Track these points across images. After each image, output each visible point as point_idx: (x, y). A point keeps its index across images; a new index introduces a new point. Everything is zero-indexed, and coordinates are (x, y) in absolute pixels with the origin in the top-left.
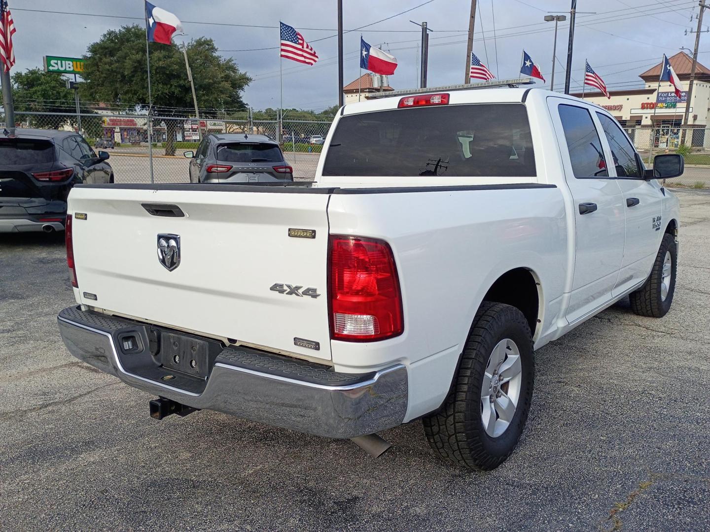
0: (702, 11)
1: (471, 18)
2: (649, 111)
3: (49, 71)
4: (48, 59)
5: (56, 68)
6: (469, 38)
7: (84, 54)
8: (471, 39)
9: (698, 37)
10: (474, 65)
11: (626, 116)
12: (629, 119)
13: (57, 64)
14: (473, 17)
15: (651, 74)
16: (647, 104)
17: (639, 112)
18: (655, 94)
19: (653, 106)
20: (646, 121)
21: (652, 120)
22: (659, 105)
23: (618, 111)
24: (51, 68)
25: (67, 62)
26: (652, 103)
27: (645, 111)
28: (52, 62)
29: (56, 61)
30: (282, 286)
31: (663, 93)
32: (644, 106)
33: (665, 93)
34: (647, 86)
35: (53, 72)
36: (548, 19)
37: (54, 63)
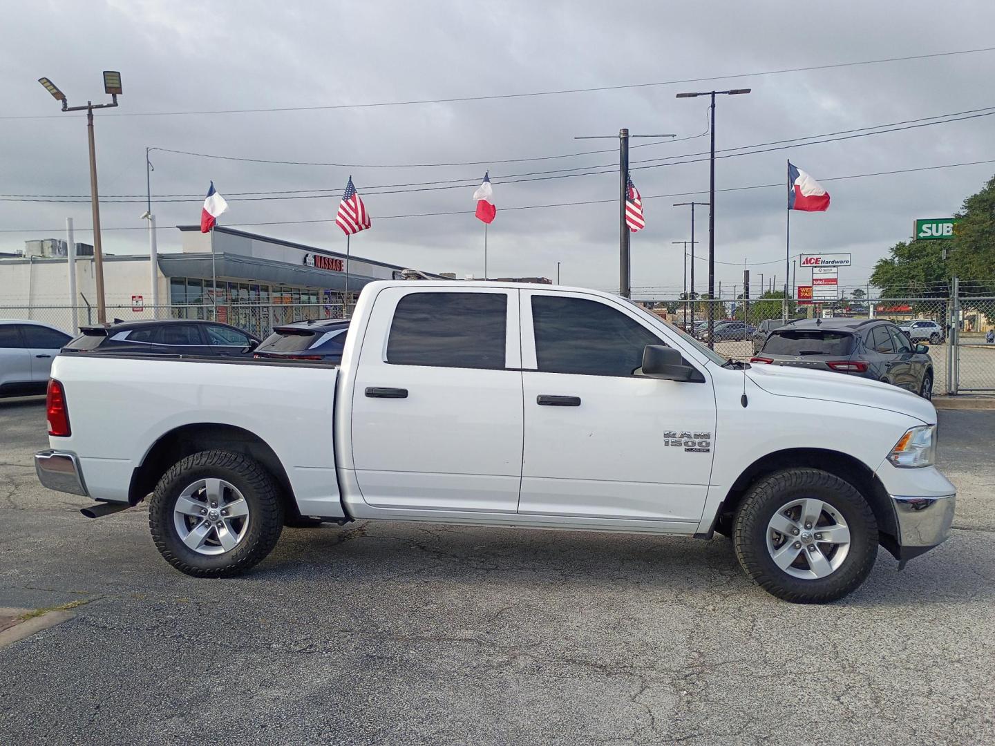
3: (919, 240)
4: (920, 223)
5: (928, 235)
7: (956, 212)
13: (931, 228)
24: (922, 235)
25: (945, 225)
28: (924, 227)
29: (930, 226)
35: (925, 239)
37: (928, 228)
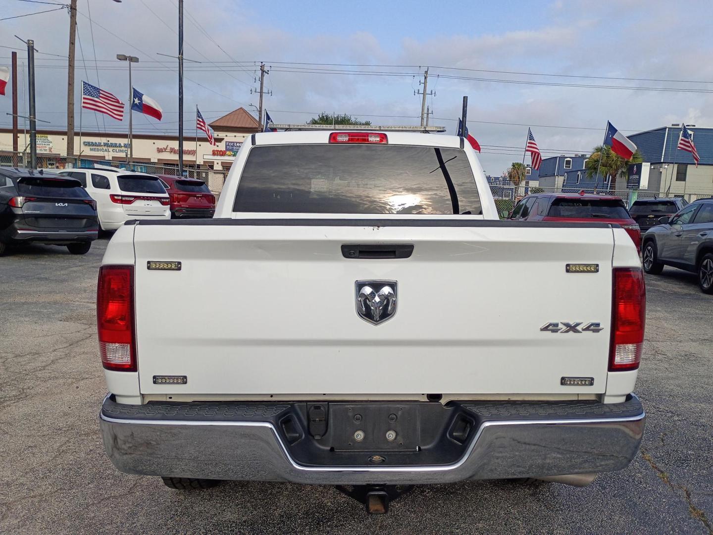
0: (262, 75)
1: (70, 44)
2: (219, 157)
6: (70, 65)
8: (71, 66)
9: (261, 96)
10: (86, 94)
11: (200, 161)
12: (202, 163)
14: (72, 43)
15: (218, 124)
16: (217, 151)
17: (210, 158)
18: (223, 143)
19: (223, 154)
20: (218, 167)
21: (223, 166)
22: (228, 153)
23: (192, 156)
26: (221, 151)
27: (216, 157)
30: (557, 325)
31: (230, 142)
32: (214, 153)
33: (232, 142)
34: (216, 134)
36: (120, 58)
